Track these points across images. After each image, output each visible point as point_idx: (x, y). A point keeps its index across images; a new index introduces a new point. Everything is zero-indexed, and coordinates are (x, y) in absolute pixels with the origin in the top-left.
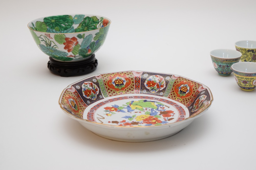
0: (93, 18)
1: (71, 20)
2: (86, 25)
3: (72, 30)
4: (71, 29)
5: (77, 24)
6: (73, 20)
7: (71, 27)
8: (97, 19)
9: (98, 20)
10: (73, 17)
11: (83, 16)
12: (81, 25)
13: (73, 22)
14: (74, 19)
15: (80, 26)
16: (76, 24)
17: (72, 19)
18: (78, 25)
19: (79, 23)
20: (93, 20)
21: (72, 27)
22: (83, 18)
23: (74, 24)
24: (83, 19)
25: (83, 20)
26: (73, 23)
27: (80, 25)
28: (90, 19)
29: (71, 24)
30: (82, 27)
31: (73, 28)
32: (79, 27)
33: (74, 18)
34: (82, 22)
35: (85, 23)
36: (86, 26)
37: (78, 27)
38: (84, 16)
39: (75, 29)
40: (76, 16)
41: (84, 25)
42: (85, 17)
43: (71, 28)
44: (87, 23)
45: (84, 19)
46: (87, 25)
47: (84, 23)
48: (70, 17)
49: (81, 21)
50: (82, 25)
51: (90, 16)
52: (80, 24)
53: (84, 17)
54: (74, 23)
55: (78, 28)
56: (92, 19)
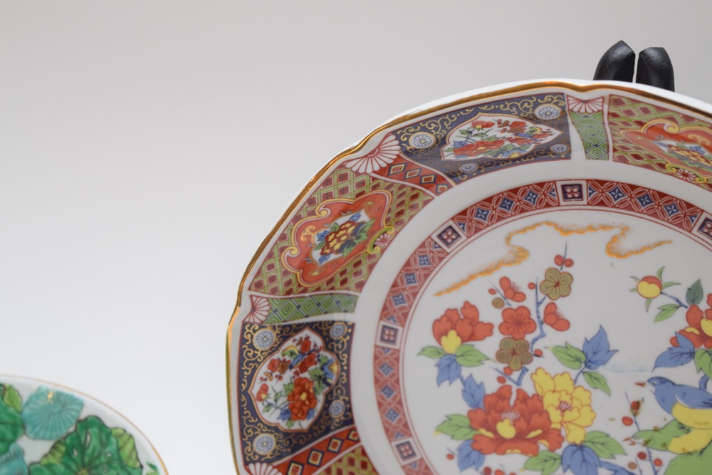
0: (121, 444)
1: (11, 410)
2: (87, 459)
3: (15, 464)
4: (7, 460)
5: (43, 438)
6: (21, 413)
7: (7, 450)
8: (137, 459)
9: (138, 465)
10: (25, 396)
11: (76, 407)
12: (63, 449)
13: (24, 427)
14: (27, 412)
15: (58, 455)
16: (36, 437)
17: (19, 408)
18: (45, 446)
19: (50, 439)
20: (119, 449)
21: (12, 448)
22: (74, 413)
23: (25, 433)
24: (74, 422)
25: (72, 429)
26: (20, 431)
27: (54, 447)
28: (104, 438)
29: (9, 435)
30: (67, 466)
31: (20, 454)
32: (52, 460)
33: (27, 404)
34: (68, 435)
35: (82, 448)
36: (84, 466)
37: (46, 456)
38: (81, 404)
39: (32, 464)
40: (39, 394)
41: (76, 453)
42: (83, 415)
43: (8, 455)
44: (89, 451)
45: (79, 421)
46: (91, 462)
47: (73, 447)
48: (7, 393)
49: (64, 433)
50: (68, 454)
51: (109, 423)
52: (59, 442)
53: (78, 412)
54: (29, 429)
55: (45, 461)
56: (113, 440)
